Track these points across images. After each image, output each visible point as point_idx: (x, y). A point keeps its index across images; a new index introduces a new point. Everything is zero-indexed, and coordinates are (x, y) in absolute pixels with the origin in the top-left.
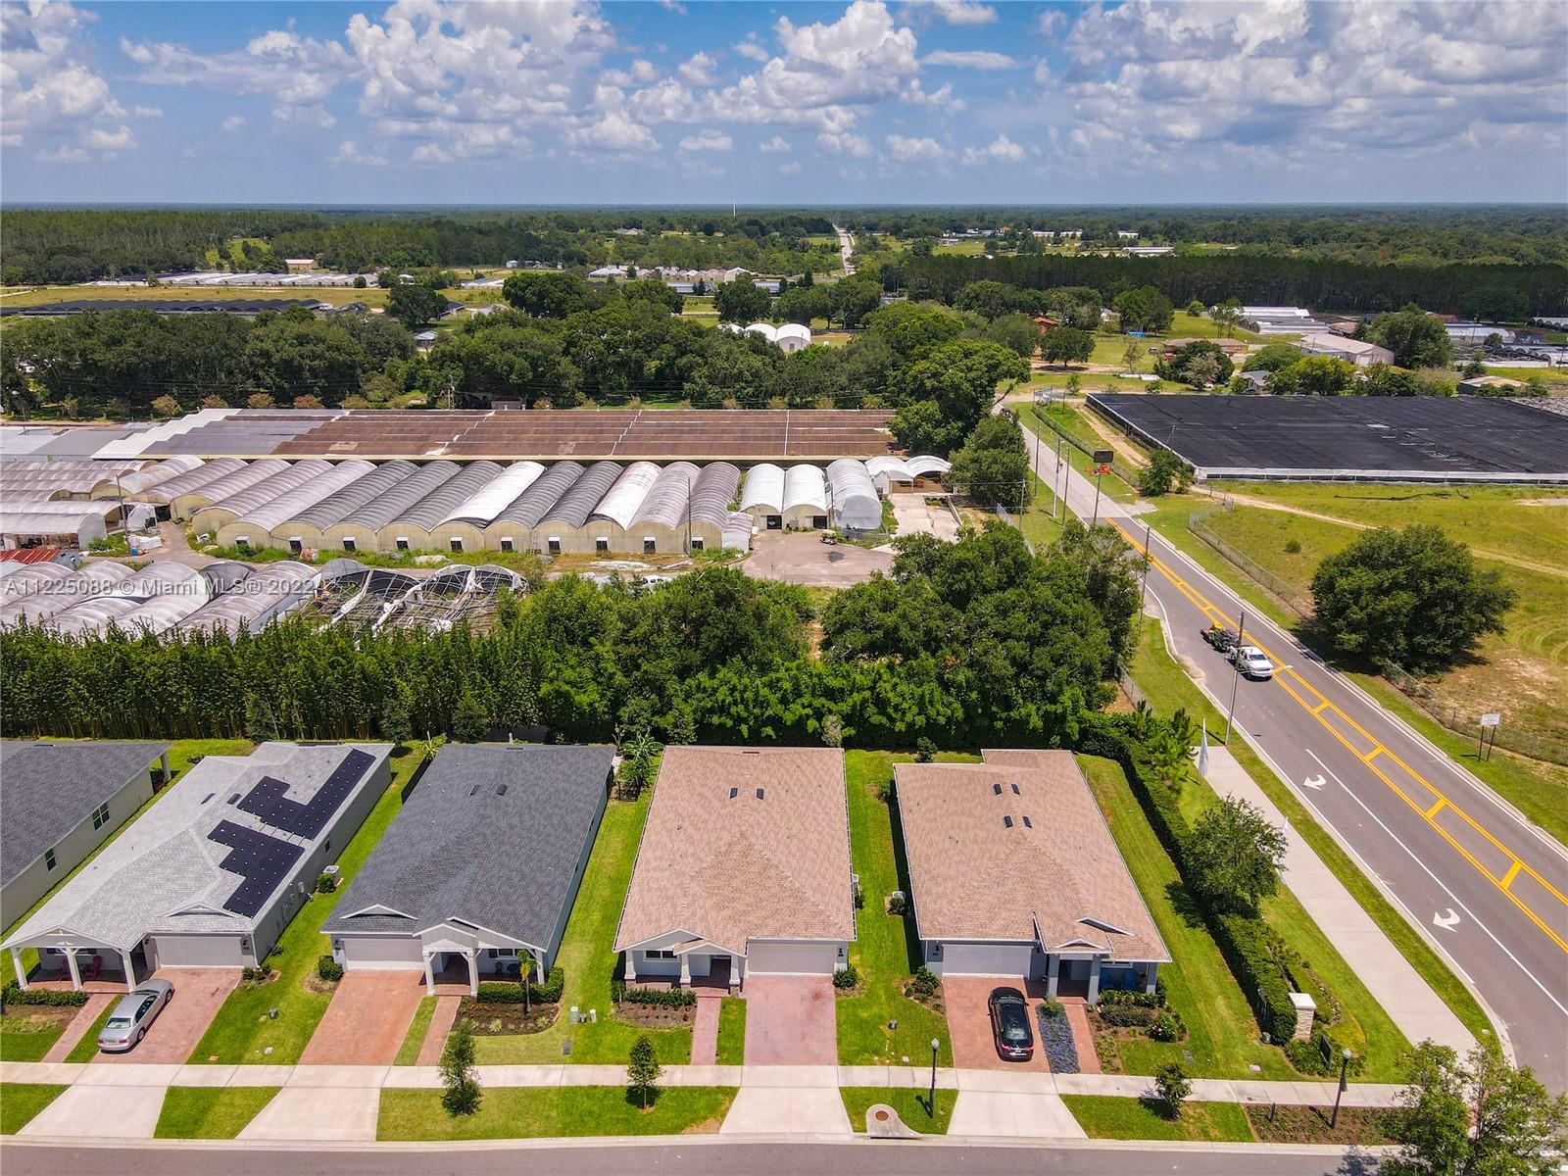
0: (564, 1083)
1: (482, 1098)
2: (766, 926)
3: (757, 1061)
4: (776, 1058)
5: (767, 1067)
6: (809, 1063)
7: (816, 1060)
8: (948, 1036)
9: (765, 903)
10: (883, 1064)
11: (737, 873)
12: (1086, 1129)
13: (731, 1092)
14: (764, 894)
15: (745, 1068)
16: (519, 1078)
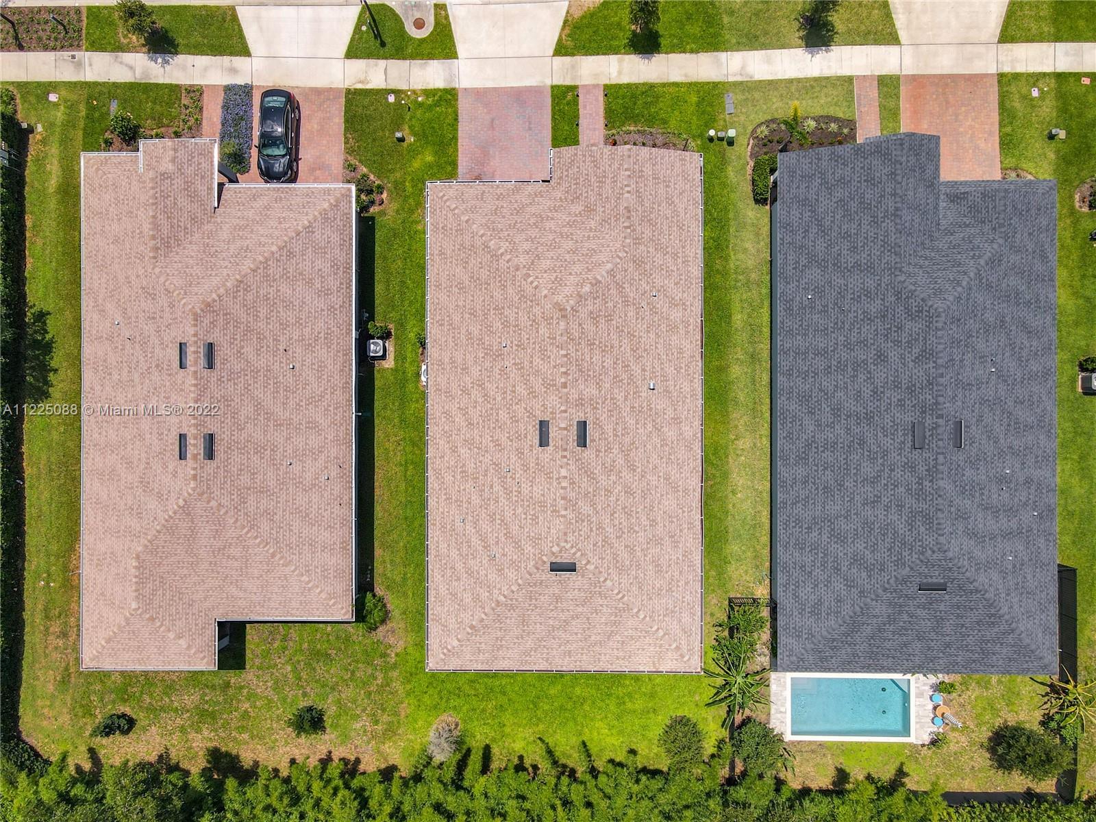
0: (723, 56)
1: (797, 35)
2: (530, 195)
3: (535, 91)
4: (519, 96)
5: (528, 85)
6: (486, 91)
7: (480, 94)
8: (346, 130)
9: (532, 221)
10: (414, 92)
11: (567, 257)
12: (235, 18)
13: (560, 50)
14: (533, 233)
15: (549, 82)
16: (769, 61)
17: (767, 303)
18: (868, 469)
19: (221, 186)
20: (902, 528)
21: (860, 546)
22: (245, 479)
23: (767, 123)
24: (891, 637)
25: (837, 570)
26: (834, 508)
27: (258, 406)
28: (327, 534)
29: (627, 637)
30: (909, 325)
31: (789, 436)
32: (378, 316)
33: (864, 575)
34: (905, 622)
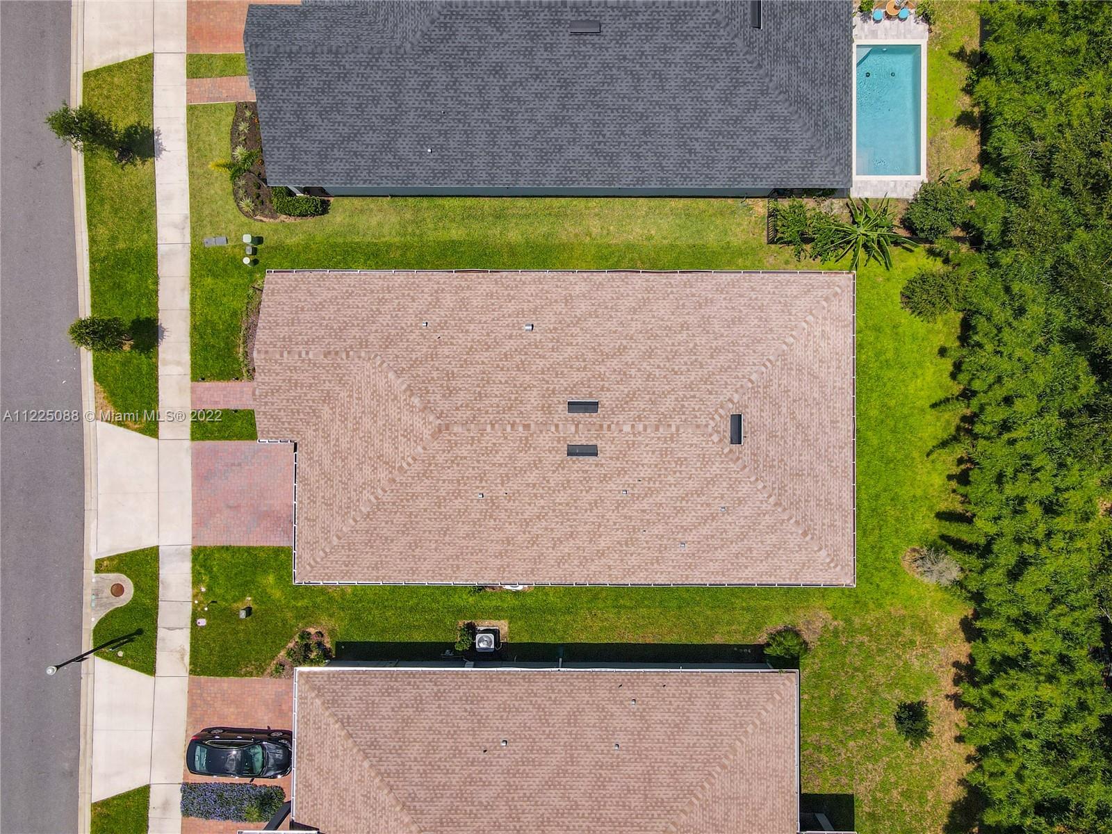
0: (162, 249)
1: (140, 167)
2: (311, 466)
3: (197, 458)
4: (202, 477)
5: (189, 467)
6: (195, 513)
7: (200, 521)
9: (339, 463)
10: (195, 596)
11: (380, 423)
12: (105, 803)
13: (151, 429)
14: (353, 462)
15: (188, 444)
16: (169, 198)
17: (440, 201)
18: (624, 86)
19: (294, 826)
20: (690, 47)
21: (710, 94)
22: (635, 801)
23: (237, 200)
24: (812, 61)
25: (737, 120)
26: (667, 123)
27: (550, 784)
28: (698, 702)
29: (815, 357)
30: (461, 39)
31: (587, 175)
32: (450, 638)
33: (742, 90)
34: (796, 46)
